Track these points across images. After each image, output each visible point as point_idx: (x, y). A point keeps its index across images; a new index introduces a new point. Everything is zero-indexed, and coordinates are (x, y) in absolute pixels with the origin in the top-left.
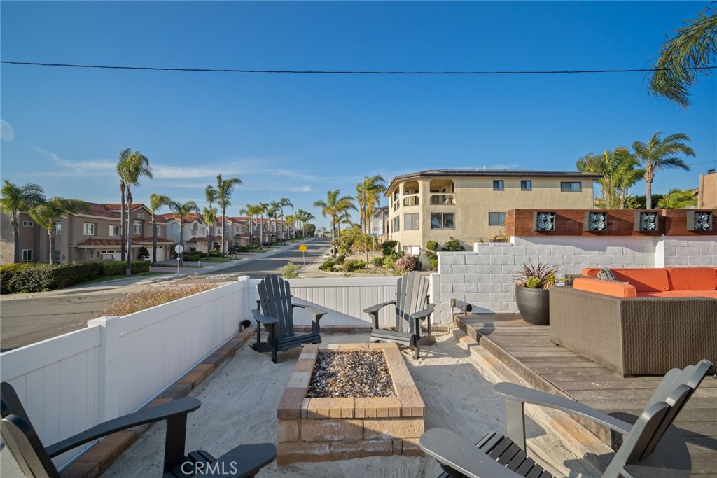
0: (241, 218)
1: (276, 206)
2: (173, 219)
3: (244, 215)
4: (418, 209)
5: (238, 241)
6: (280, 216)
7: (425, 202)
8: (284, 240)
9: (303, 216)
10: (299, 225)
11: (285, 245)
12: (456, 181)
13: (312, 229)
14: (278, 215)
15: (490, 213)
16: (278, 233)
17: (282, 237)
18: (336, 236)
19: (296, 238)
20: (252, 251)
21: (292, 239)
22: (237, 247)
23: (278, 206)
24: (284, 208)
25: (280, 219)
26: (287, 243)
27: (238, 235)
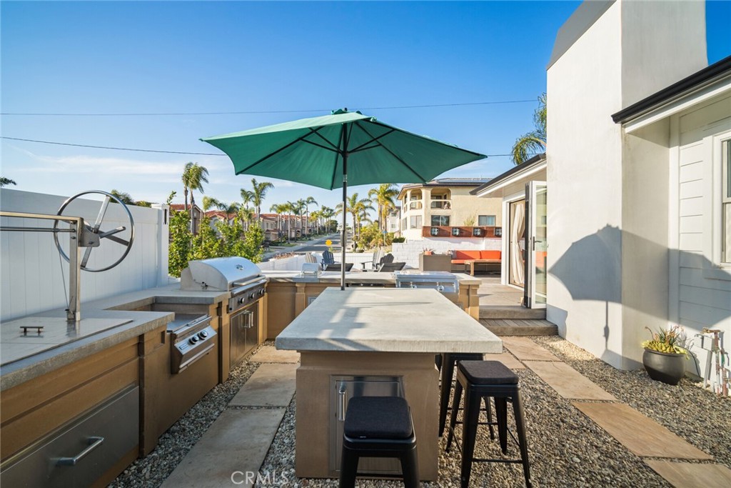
0: (270, 215)
1: (302, 203)
2: (215, 216)
3: (273, 212)
4: (421, 212)
5: (268, 236)
6: (305, 213)
7: (427, 207)
8: (309, 236)
9: (325, 213)
10: (323, 222)
11: (310, 240)
12: (452, 190)
13: (334, 225)
14: (303, 212)
15: (479, 216)
16: (303, 228)
17: (306, 232)
18: (356, 233)
19: (320, 233)
20: (281, 245)
21: (316, 234)
22: (268, 241)
23: (303, 204)
24: (309, 205)
25: (305, 215)
26: (311, 238)
27: (268, 230)
